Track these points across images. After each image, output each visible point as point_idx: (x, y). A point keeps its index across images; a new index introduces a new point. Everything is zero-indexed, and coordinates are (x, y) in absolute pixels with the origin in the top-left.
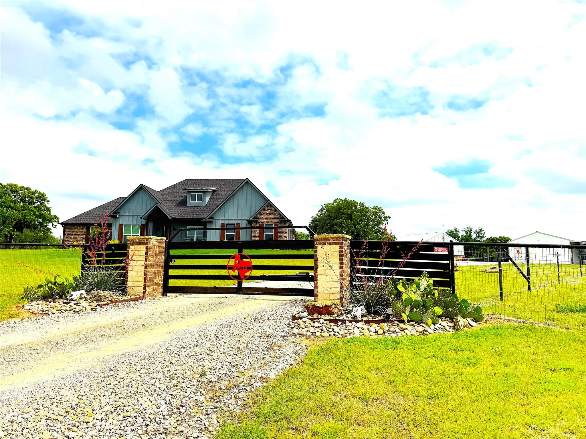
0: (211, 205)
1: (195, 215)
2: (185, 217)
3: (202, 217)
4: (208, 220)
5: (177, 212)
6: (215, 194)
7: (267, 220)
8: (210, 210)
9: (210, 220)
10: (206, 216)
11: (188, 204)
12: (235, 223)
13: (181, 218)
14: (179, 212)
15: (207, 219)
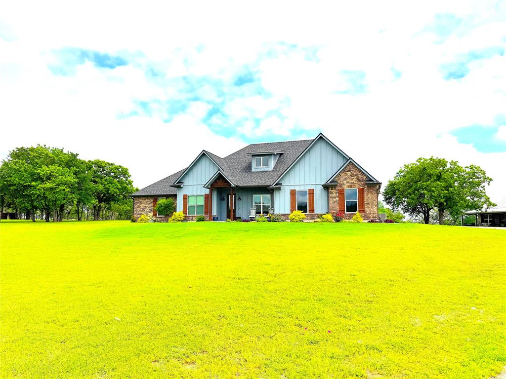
0: (278, 170)
1: (260, 182)
2: (249, 185)
3: (268, 183)
4: (275, 187)
5: (241, 179)
6: (282, 157)
7: (348, 184)
8: (278, 175)
9: (277, 186)
10: (273, 182)
11: (253, 170)
12: (307, 188)
13: (245, 185)
14: (244, 179)
15: (273, 186)
